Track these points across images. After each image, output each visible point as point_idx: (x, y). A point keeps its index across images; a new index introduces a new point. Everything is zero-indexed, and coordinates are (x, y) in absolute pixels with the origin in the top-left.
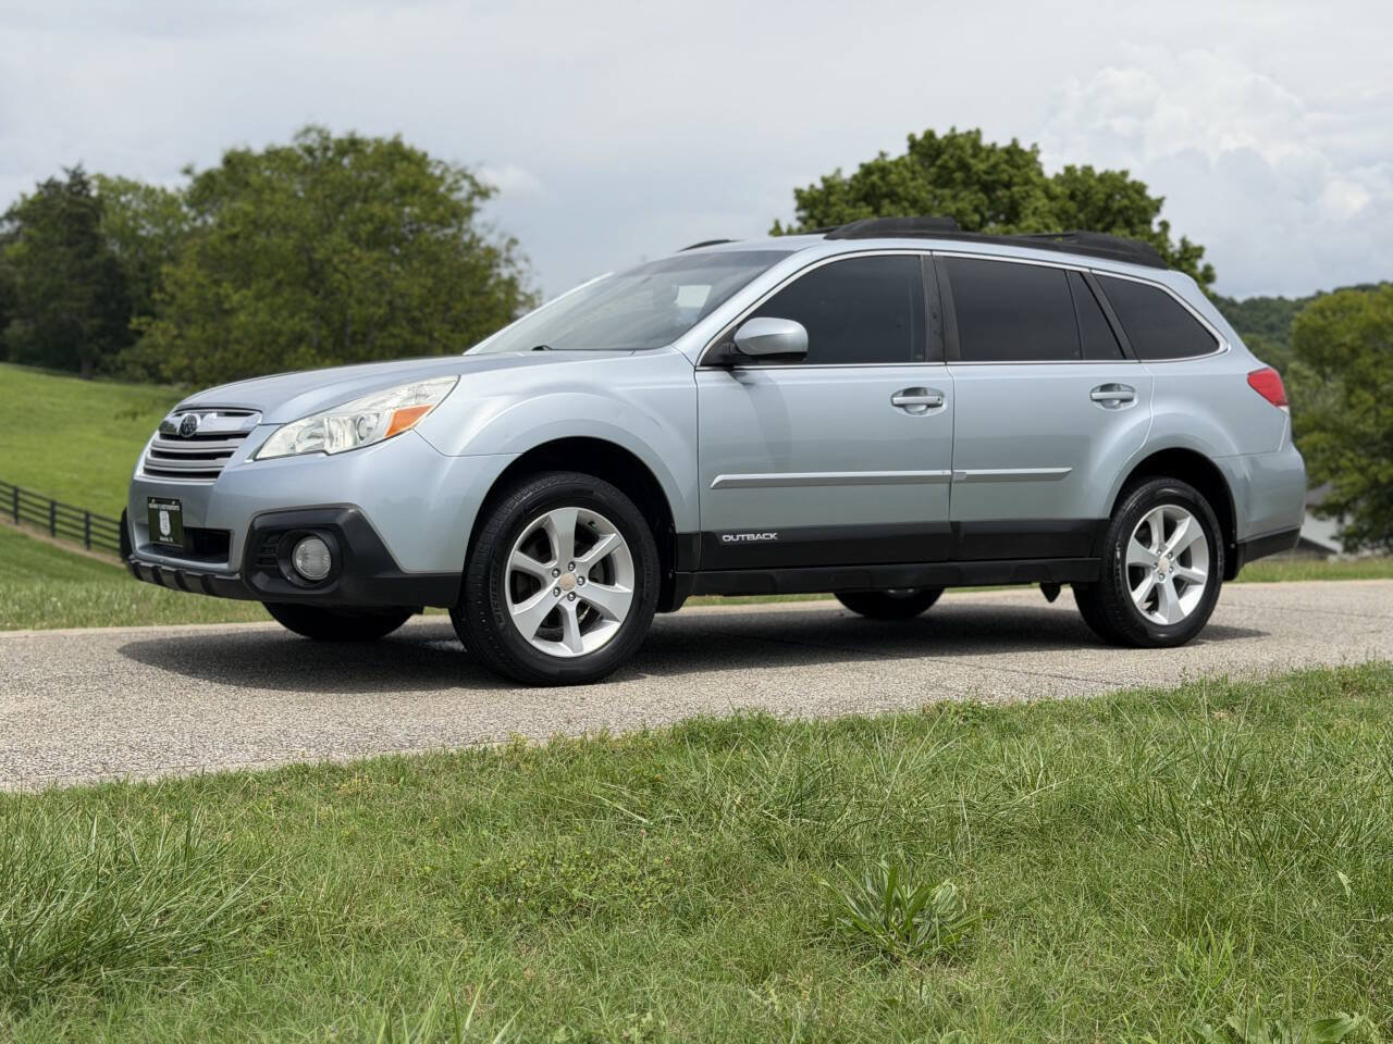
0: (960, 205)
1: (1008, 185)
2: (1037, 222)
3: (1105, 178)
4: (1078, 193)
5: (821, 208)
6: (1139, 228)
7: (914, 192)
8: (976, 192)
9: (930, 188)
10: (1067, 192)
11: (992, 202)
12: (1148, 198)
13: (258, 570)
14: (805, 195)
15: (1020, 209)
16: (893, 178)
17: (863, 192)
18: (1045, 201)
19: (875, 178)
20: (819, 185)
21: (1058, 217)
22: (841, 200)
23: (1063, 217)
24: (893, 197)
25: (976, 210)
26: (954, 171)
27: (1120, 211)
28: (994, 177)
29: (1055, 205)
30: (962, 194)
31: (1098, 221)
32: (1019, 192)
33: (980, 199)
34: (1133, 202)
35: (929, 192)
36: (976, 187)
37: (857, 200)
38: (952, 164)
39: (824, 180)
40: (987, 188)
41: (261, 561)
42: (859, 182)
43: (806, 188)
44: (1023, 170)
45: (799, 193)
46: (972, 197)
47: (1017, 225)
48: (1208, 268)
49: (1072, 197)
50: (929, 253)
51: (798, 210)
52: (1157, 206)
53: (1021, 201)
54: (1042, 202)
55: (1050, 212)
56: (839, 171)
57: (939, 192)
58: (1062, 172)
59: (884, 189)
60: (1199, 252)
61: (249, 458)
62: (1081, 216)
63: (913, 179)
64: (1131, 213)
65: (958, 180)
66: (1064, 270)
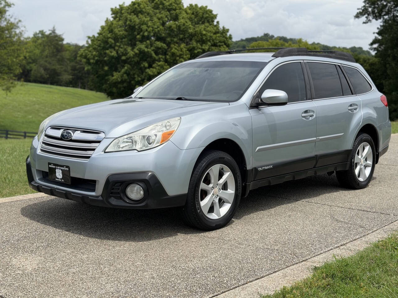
0: (162, 15)
1: (175, 10)
2: (184, 21)
3: (202, 8)
4: (194, 12)
5: (119, 14)
6: (211, 23)
7: (148, 11)
8: (166, 11)
9: (152, 9)
10: (192, 12)
11: (171, 14)
12: (213, 14)
13: (111, 197)
14: (114, 10)
15: (179, 17)
16: (142, 6)
17: (133, 10)
18: (186, 14)
19: (136, 6)
20: (118, 7)
21: (189, 19)
22: (126, 12)
23: (191, 19)
24: (141, 12)
25: (166, 17)
26: (159, 5)
27: (206, 18)
28: (171, 7)
29: (188, 16)
30: (162, 12)
31: (200, 21)
32: (178, 12)
33: (167, 13)
34: (209, 15)
35: (152, 11)
36: (166, 10)
37: (131, 12)
38: (159, 3)
39: (120, 6)
40: (169, 10)
41: (112, 193)
42: (131, 7)
43: (114, 7)
44: (179, 5)
45: (112, 9)
46: (165, 13)
47: (178, 22)
48: (230, 35)
49: (193, 14)
50: (303, 61)
51: (112, 14)
52: (215, 16)
53: (179, 14)
54: (185, 15)
55: (187, 18)
56: (124, 3)
57: (155, 11)
58: (189, 6)
59: (139, 10)
60: (228, 30)
61: (102, 152)
62: (196, 20)
63: (148, 6)
64: (209, 18)
65: (161, 8)
66: (335, 65)
